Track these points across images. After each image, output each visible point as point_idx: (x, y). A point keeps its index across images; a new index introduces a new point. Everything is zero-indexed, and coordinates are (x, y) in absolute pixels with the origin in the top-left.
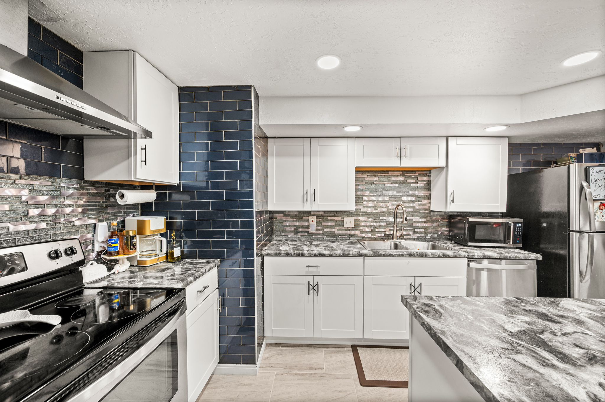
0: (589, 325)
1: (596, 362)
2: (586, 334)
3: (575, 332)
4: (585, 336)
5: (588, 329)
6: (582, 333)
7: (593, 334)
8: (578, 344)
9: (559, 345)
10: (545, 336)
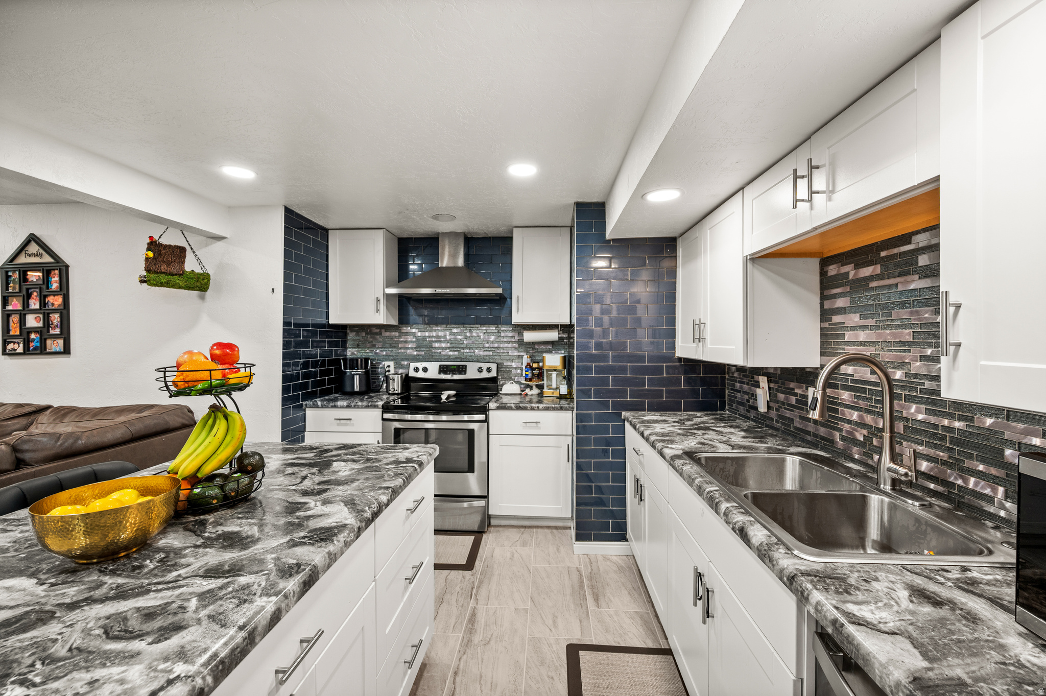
0: (297, 495)
1: (276, 471)
2: (293, 485)
3: (301, 482)
4: (293, 483)
5: (295, 490)
6: (296, 484)
7: (289, 487)
8: (293, 476)
9: (302, 469)
10: (315, 470)
